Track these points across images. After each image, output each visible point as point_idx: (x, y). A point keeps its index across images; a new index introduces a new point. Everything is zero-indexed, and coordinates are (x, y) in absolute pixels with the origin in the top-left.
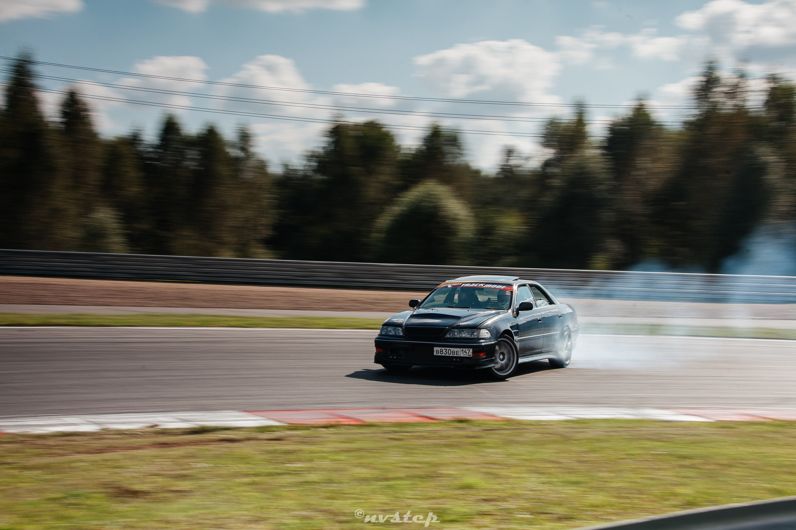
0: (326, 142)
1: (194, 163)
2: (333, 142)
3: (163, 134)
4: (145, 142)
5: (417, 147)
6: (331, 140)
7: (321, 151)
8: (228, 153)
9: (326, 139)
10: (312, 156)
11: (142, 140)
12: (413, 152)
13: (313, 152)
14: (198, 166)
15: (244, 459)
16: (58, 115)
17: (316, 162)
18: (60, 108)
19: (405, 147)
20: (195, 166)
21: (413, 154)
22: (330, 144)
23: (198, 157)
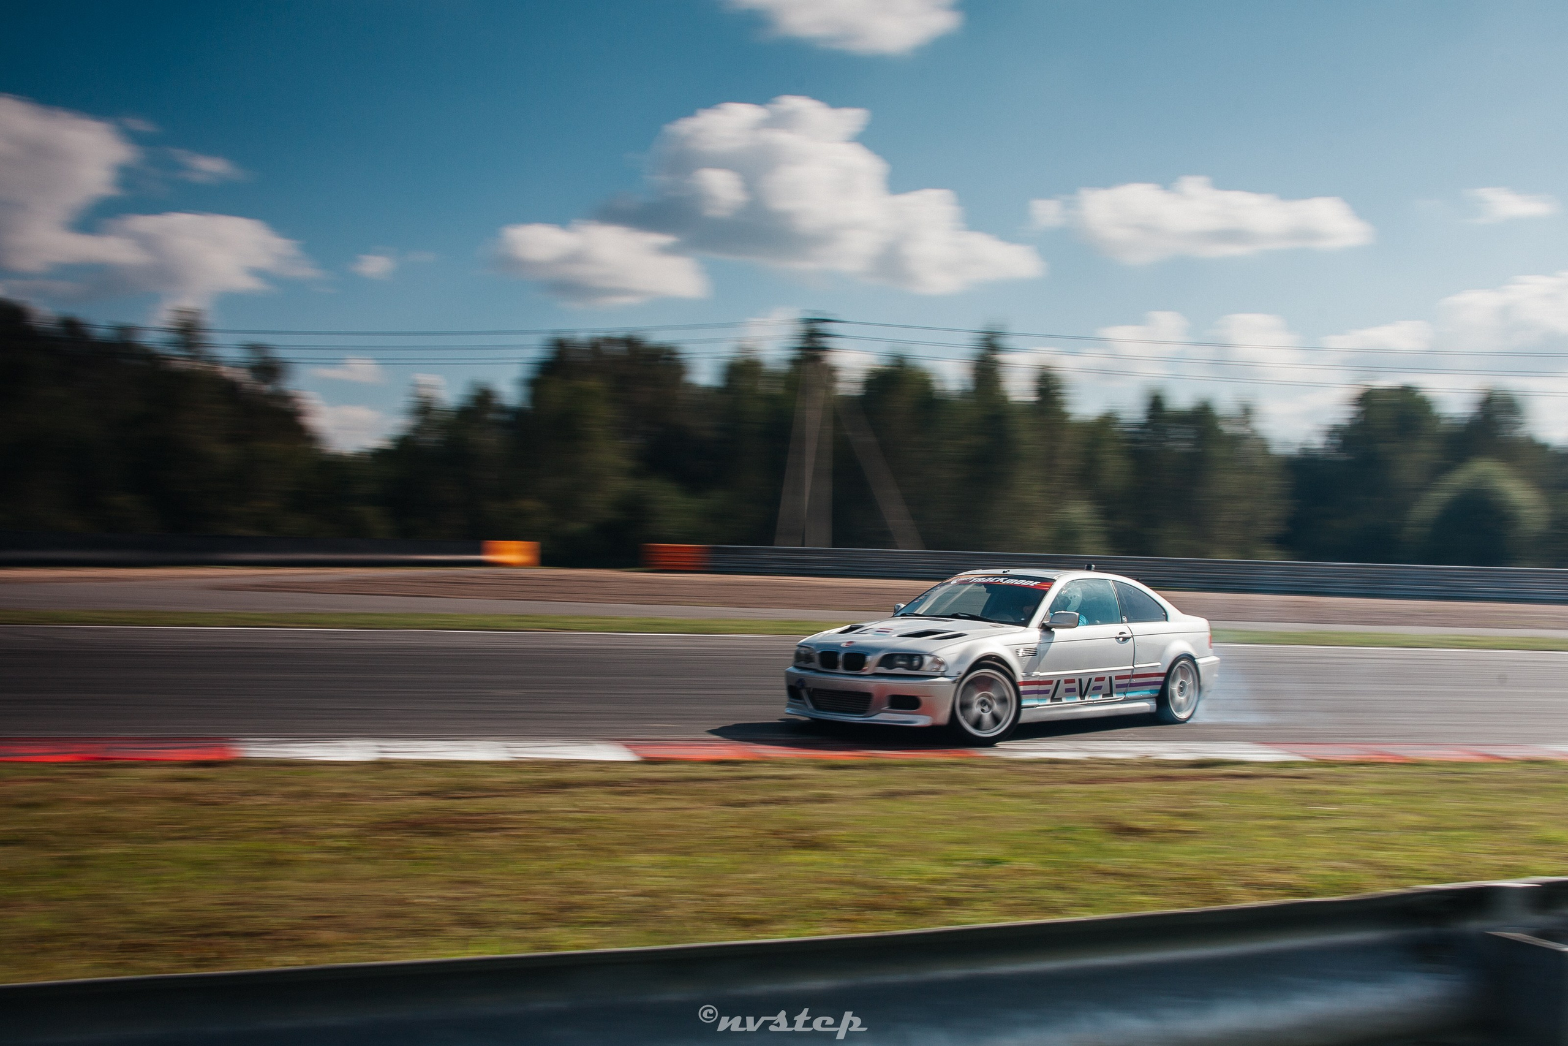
0: (1354, 412)
1: (1188, 444)
2: (1363, 412)
3: (1151, 409)
4: (1121, 421)
5: (1470, 416)
6: (1360, 409)
7: (1346, 423)
8: (1221, 431)
9: (1354, 409)
10: (1333, 431)
11: (1118, 419)
12: (1466, 422)
13: (1335, 426)
14: (1193, 447)
15: (1261, 799)
16: (1032, 393)
17: (1340, 439)
18: (1036, 384)
19: (1447, 416)
20: (1190, 447)
21: (1465, 424)
22: (1359, 414)
23: (1192, 437)
